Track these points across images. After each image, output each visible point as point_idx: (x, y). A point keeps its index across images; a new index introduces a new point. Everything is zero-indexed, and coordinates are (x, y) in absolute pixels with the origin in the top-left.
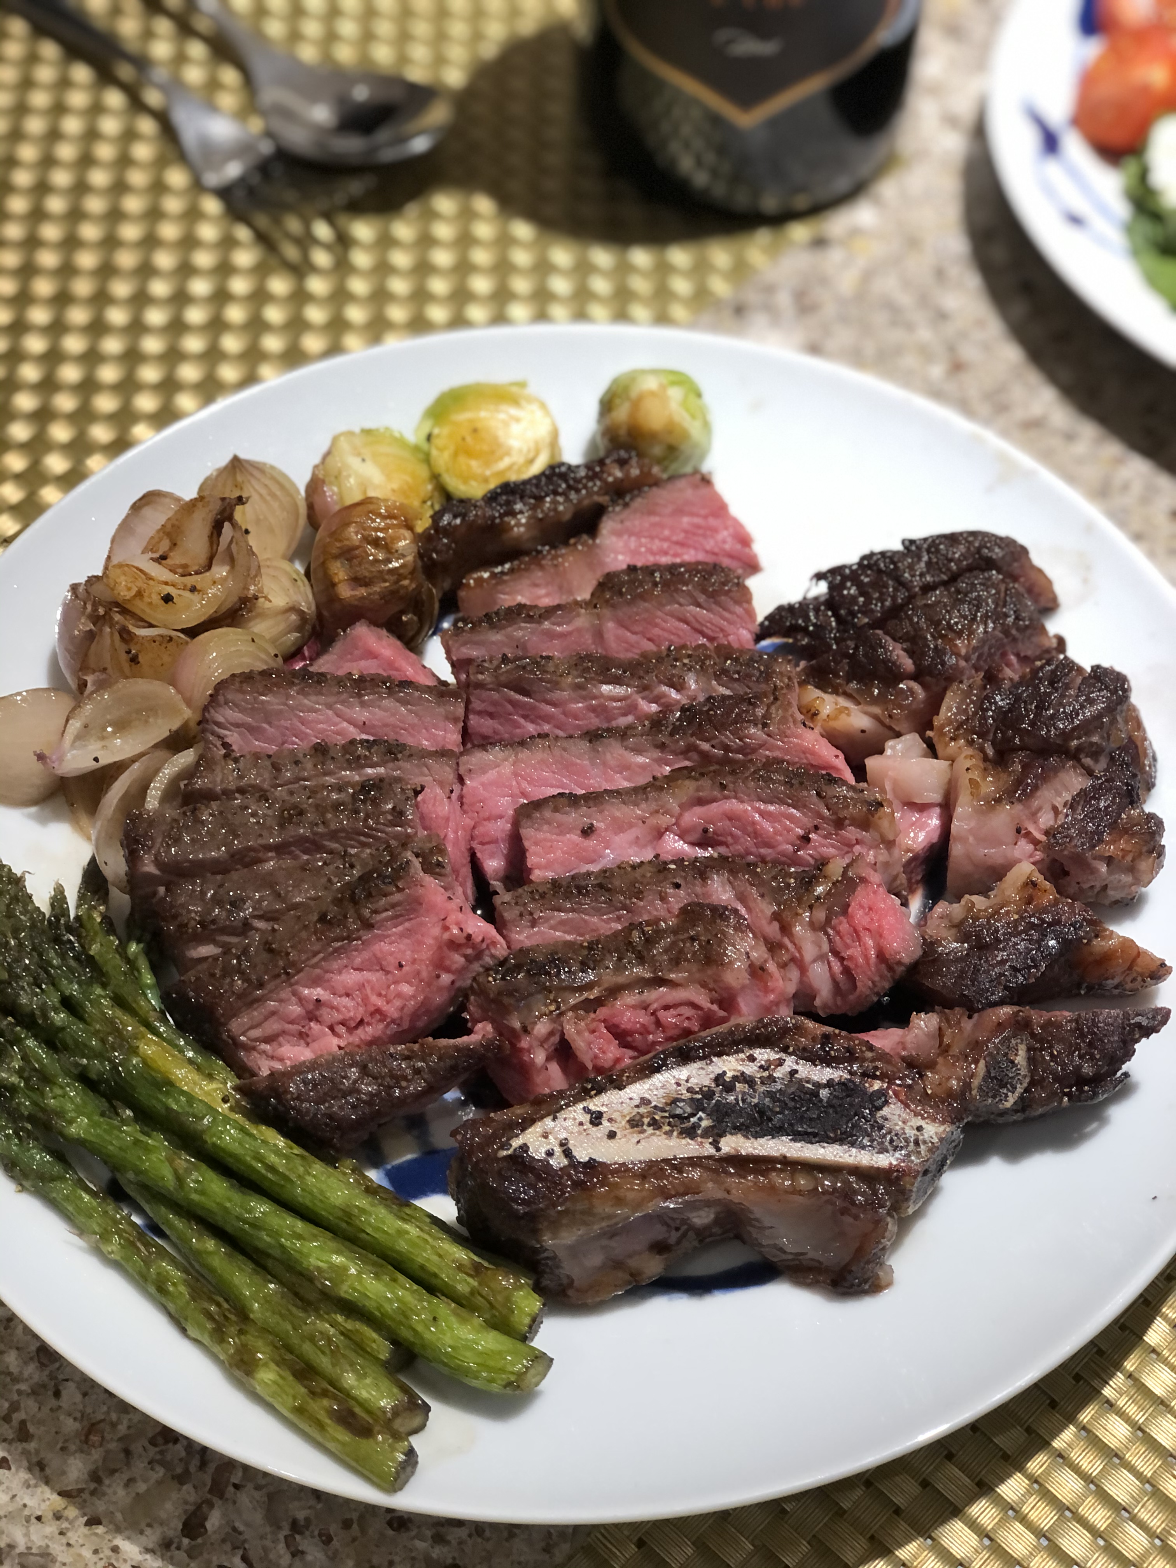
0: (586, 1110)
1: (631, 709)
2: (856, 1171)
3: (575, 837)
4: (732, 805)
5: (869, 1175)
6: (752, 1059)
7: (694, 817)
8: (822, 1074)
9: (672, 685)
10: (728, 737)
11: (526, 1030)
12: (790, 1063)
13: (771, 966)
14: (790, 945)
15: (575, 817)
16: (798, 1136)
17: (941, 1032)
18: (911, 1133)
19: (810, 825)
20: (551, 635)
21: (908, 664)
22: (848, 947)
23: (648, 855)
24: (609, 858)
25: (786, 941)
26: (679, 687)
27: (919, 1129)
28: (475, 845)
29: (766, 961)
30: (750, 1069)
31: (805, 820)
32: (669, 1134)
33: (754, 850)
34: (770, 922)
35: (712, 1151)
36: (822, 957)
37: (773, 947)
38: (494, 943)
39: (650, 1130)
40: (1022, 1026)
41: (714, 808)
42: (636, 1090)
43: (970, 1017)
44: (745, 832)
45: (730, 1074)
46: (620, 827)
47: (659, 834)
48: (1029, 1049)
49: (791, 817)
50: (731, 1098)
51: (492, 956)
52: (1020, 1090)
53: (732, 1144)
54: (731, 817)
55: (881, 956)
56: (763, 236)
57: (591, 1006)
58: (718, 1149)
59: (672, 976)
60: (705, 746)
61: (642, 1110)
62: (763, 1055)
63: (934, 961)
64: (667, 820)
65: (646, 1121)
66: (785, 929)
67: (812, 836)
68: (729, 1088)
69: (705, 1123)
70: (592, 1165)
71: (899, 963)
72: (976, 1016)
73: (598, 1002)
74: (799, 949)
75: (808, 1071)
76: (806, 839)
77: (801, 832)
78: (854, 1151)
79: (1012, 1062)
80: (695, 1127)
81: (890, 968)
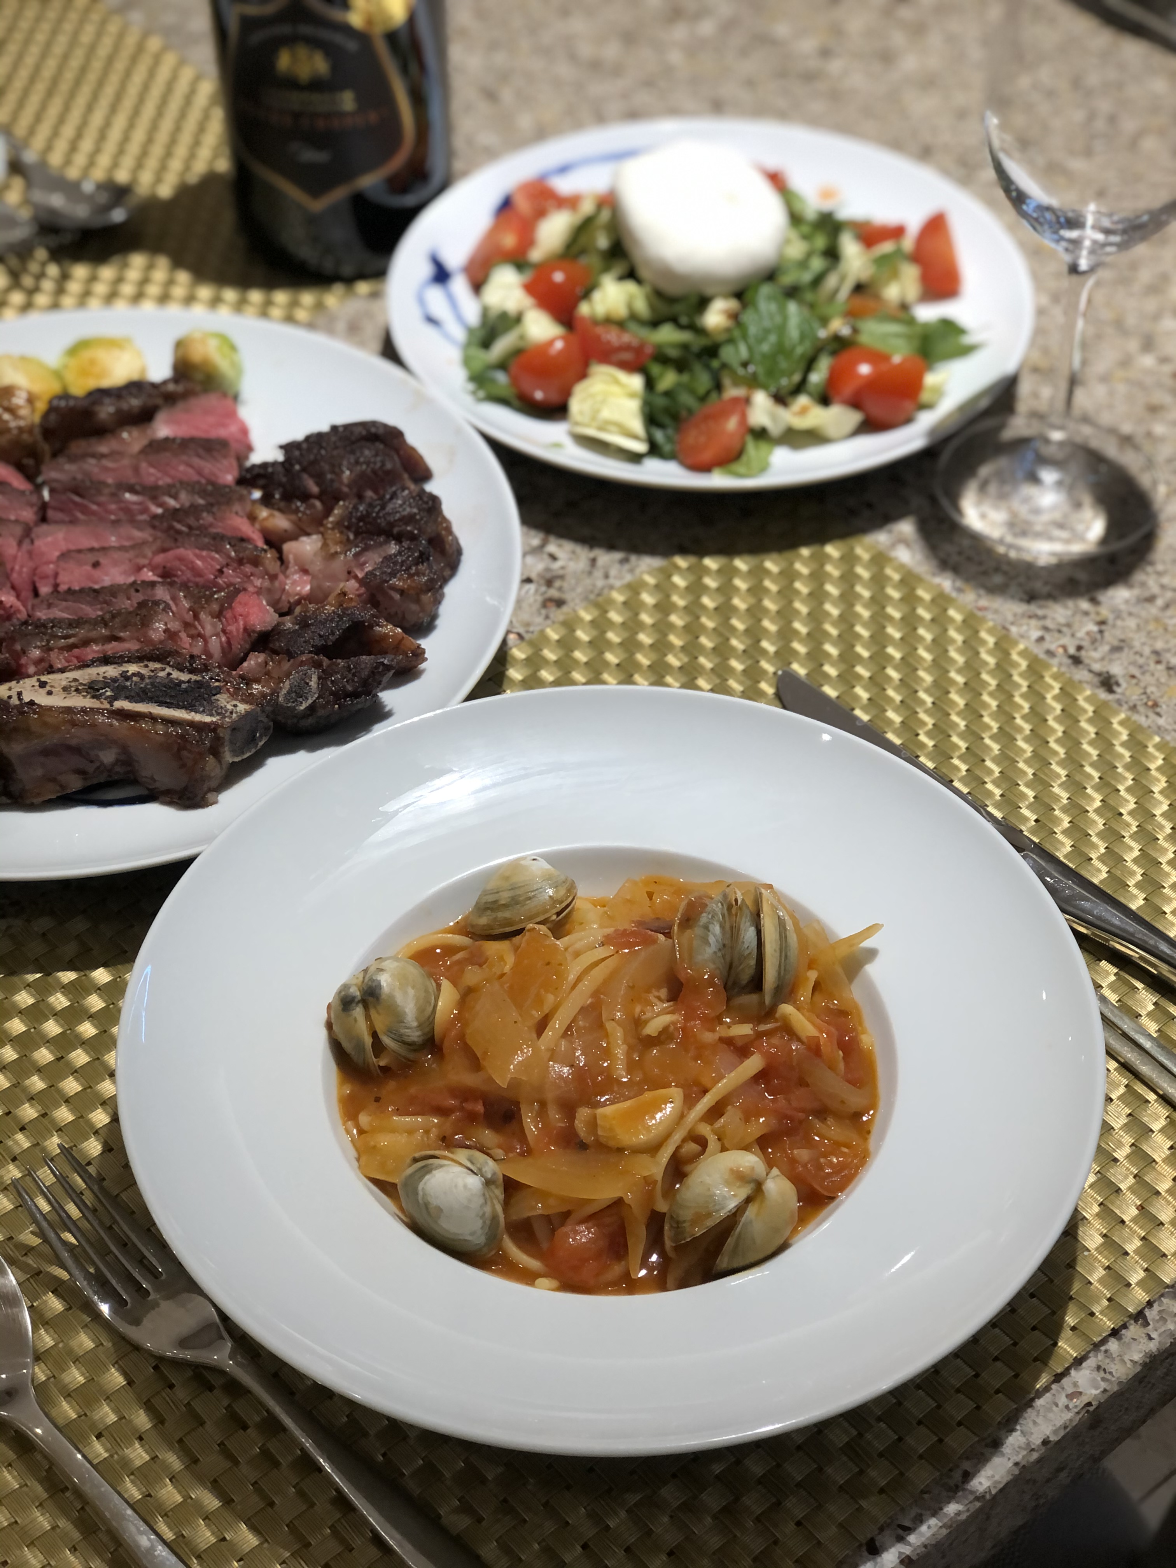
0: (39, 680)
1: (145, 510)
2: (192, 724)
3: (88, 568)
4: (181, 551)
5: (200, 727)
6: (147, 666)
7: (160, 559)
8: (184, 677)
9: (171, 496)
10: (191, 521)
11: (24, 652)
12: (168, 670)
13: (183, 635)
14: (200, 628)
15: (91, 558)
16: (161, 704)
17: (266, 663)
18: (229, 707)
19: (224, 563)
20: (106, 469)
21: (315, 489)
22: (229, 625)
23: (131, 579)
24: (107, 581)
25: (196, 623)
26: (175, 497)
27: (235, 706)
28: (36, 579)
29: (180, 631)
30: (143, 671)
31: (221, 560)
32: (84, 697)
33: (193, 579)
34: (188, 612)
35: (108, 706)
36: (217, 635)
37: (187, 625)
38: (19, 611)
39: (74, 693)
40: (318, 665)
41: (171, 554)
42: (71, 675)
43: (289, 661)
44: (188, 568)
45: (130, 673)
46: (115, 563)
47: (139, 569)
48: (319, 678)
49: (213, 559)
50: (128, 684)
51: (18, 619)
52: (310, 701)
53: (122, 704)
54: (181, 559)
55: (245, 629)
56: (338, 289)
57: (70, 648)
58: (112, 706)
59: (122, 634)
60: (178, 526)
61: (73, 684)
62: (154, 665)
63: (279, 633)
64: (146, 562)
65: (73, 689)
66: (196, 617)
67: (225, 570)
68: (127, 678)
69: (108, 694)
70: (32, 703)
71: (254, 631)
72: (292, 660)
73: (73, 646)
74: (203, 628)
75: (176, 674)
76: (221, 571)
77: (218, 567)
78: (193, 713)
79: (307, 684)
80: (101, 695)
81: (249, 635)
